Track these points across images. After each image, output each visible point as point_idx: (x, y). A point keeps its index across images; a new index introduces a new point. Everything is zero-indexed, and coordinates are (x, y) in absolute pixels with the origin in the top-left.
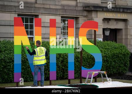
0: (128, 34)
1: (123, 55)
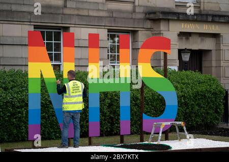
0: (221, 59)
1: (213, 94)
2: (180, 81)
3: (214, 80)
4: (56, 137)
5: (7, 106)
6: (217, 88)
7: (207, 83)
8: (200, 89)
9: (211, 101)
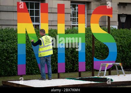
4: (36, 73)
5: (4, 52)
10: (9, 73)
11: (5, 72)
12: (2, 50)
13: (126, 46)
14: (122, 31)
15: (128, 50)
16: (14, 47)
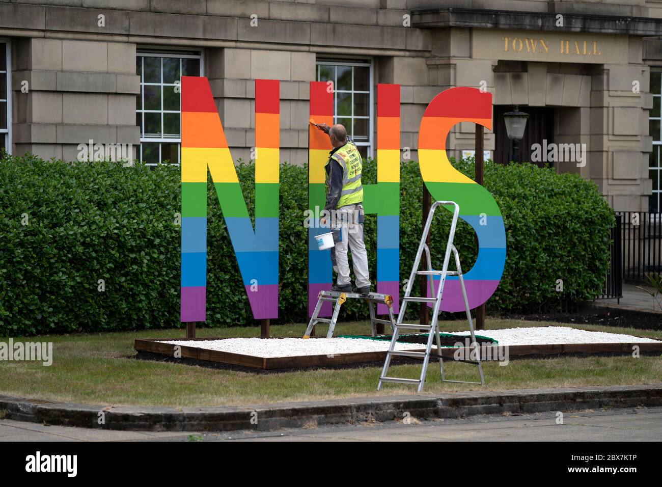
0: (605, 132)
1: (584, 223)
2: (504, 190)
3: (587, 188)
4: (213, 322)
5: (107, 247)
6: (594, 209)
7: (570, 195)
8: (553, 211)
9: (581, 240)
10: (122, 319)
11: (111, 315)
12: (103, 237)
13: (529, 229)
14: (515, 172)
15: (536, 244)
16: (142, 226)
